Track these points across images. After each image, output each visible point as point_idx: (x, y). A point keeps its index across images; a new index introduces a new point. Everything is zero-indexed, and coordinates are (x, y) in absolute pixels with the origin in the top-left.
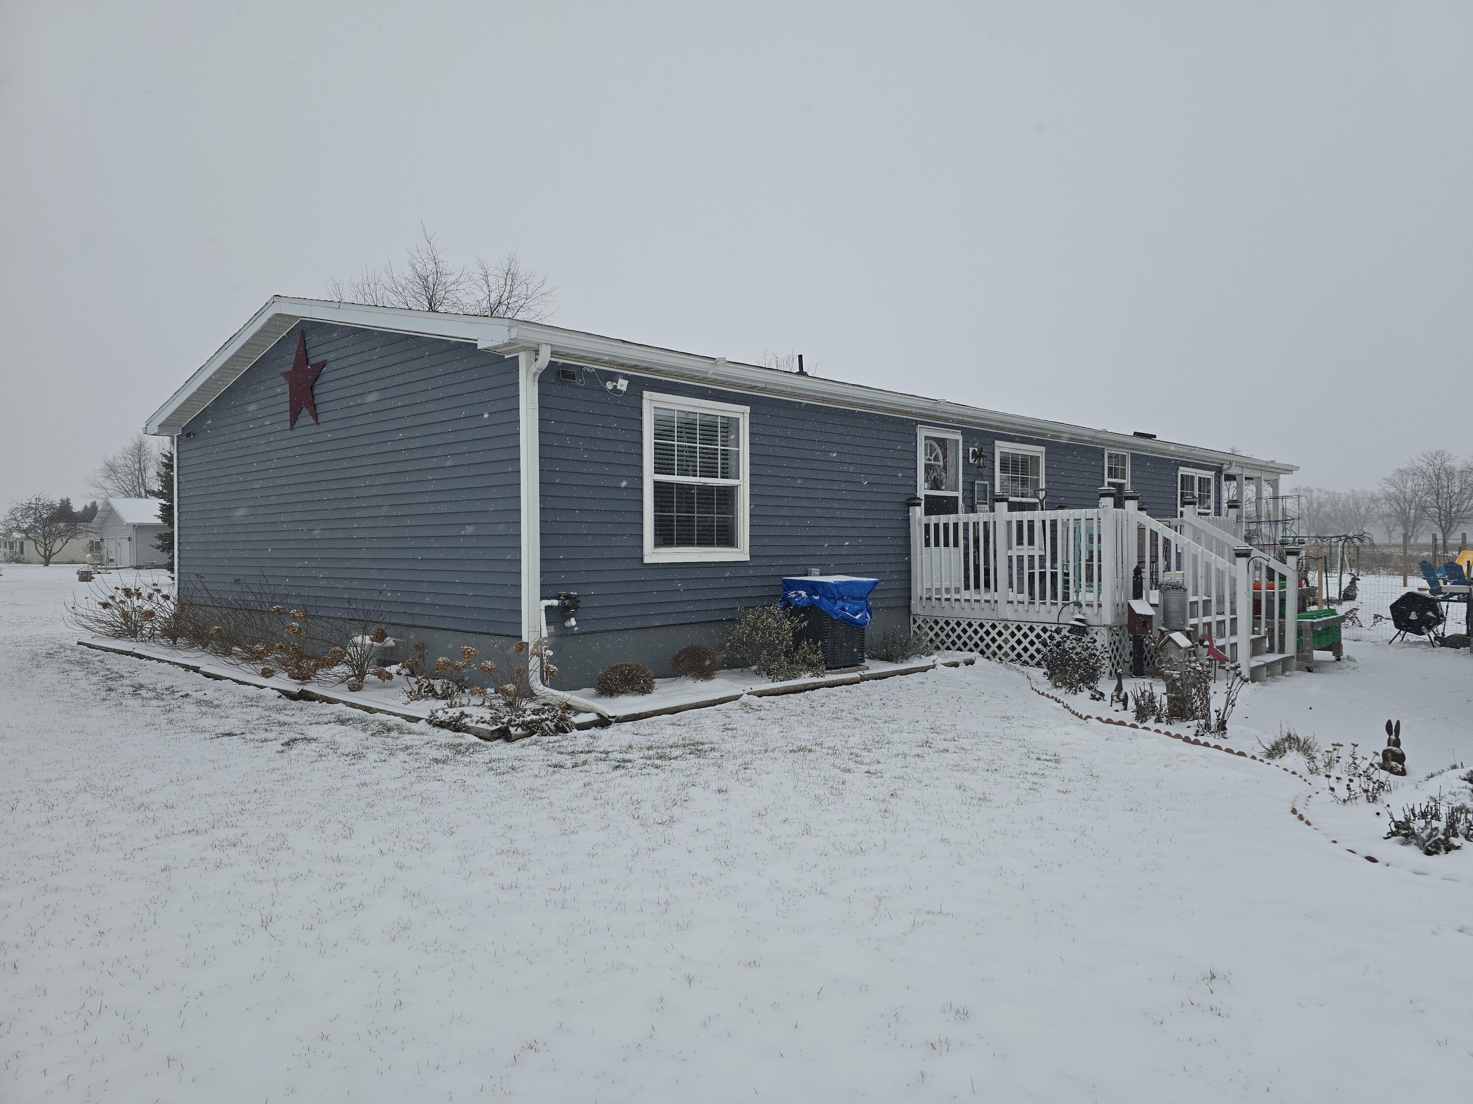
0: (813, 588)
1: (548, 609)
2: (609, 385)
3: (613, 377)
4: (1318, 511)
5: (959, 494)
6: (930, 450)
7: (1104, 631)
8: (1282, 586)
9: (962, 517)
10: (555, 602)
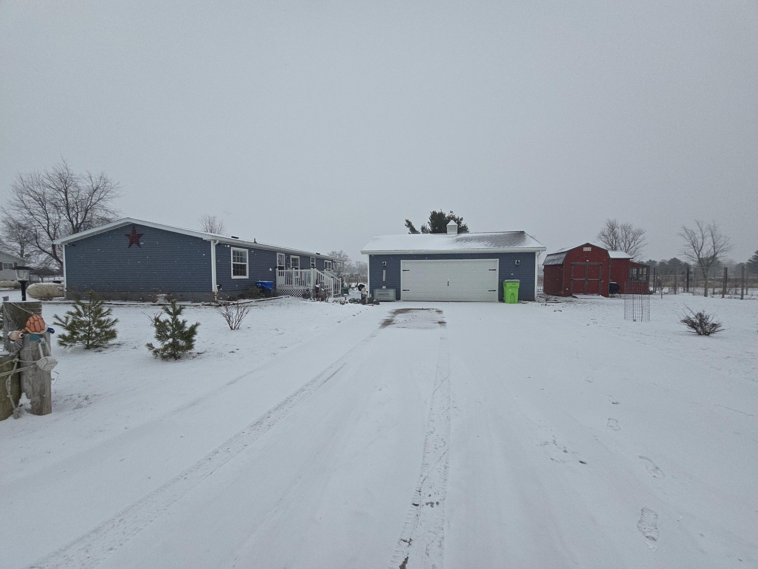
0: (262, 283)
1: (218, 286)
2: (226, 246)
3: (227, 245)
4: (362, 268)
5: (284, 266)
6: (279, 257)
7: (311, 290)
8: (339, 283)
9: (284, 271)
10: (218, 285)
